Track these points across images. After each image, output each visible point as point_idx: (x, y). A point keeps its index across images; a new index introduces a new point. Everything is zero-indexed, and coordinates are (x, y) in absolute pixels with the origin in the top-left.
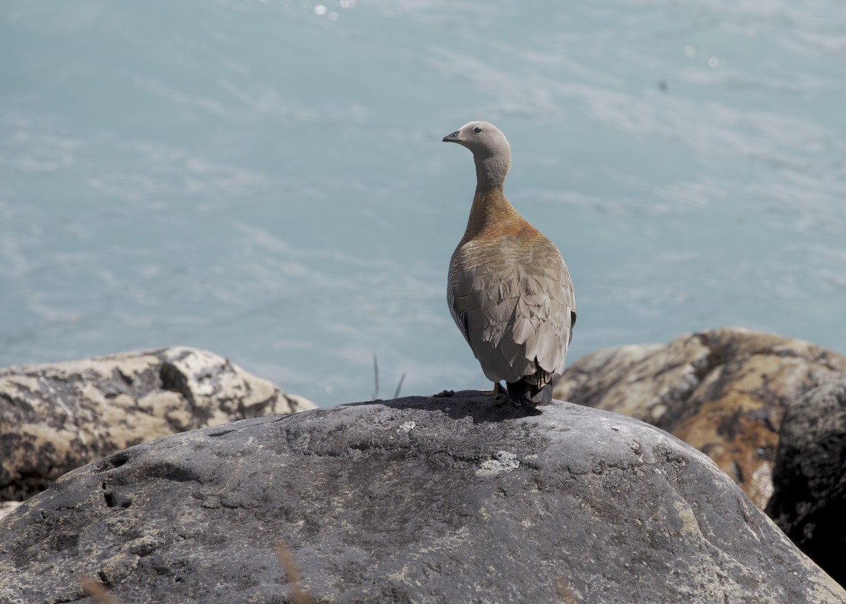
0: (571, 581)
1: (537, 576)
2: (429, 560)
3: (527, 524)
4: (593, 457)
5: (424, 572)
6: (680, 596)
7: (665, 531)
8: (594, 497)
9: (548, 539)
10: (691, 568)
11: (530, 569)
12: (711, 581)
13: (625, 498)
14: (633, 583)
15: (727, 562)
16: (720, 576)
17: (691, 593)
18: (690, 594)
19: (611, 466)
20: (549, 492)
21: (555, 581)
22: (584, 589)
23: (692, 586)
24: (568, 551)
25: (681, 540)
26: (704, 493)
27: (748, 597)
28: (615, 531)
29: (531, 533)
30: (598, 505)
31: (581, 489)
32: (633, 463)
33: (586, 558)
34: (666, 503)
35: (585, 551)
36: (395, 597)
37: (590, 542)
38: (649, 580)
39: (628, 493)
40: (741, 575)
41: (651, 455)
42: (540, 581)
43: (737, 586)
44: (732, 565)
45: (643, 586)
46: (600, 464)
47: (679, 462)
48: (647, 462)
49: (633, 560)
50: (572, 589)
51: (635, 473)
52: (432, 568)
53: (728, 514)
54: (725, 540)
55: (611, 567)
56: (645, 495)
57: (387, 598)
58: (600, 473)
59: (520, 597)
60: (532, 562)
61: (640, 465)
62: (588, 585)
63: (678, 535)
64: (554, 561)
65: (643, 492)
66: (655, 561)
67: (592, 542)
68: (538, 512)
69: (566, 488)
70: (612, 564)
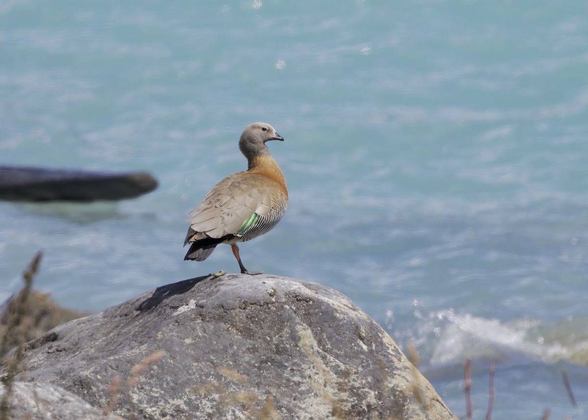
0: (213, 375)
1: (188, 372)
2: (112, 363)
3: (188, 341)
4: (240, 299)
5: (106, 370)
6: (292, 383)
7: (287, 344)
8: (238, 323)
9: (202, 350)
10: (303, 366)
11: (184, 368)
12: (317, 374)
13: (261, 324)
14: (259, 376)
15: (331, 362)
16: (324, 371)
17: (301, 381)
18: (299, 382)
19: (252, 304)
20: (208, 321)
21: (201, 376)
22: (221, 380)
23: (303, 377)
24: (214, 357)
25: (298, 349)
26: (327, 322)
27: (341, 382)
28: (251, 344)
29: (190, 346)
30: (241, 329)
31: (230, 319)
32: (268, 302)
33: (227, 361)
34: (290, 326)
35: (227, 357)
36: (82, 385)
37: (230, 352)
38: (271, 373)
39: (263, 320)
40: (339, 369)
41: (283, 296)
42: (190, 374)
43: (335, 376)
44: (334, 364)
45: (265, 377)
46: (244, 303)
47: (307, 302)
48: (279, 301)
49: (262, 362)
50: (212, 379)
51: (269, 308)
52: (112, 368)
53: (345, 335)
54: (339, 350)
55: (244, 367)
56: (275, 322)
57: (77, 386)
58: (245, 309)
59: (172, 384)
60: (186, 363)
61: (273, 303)
62: (225, 377)
63: (297, 346)
64: (203, 363)
65: (274, 320)
66: (277, 362)
67: (232, 351)
68: (198, 334)
69: (221, 318)
70: (245, 365)
